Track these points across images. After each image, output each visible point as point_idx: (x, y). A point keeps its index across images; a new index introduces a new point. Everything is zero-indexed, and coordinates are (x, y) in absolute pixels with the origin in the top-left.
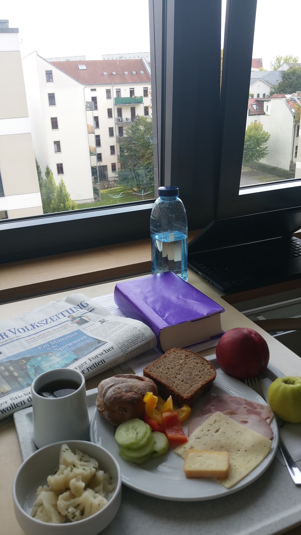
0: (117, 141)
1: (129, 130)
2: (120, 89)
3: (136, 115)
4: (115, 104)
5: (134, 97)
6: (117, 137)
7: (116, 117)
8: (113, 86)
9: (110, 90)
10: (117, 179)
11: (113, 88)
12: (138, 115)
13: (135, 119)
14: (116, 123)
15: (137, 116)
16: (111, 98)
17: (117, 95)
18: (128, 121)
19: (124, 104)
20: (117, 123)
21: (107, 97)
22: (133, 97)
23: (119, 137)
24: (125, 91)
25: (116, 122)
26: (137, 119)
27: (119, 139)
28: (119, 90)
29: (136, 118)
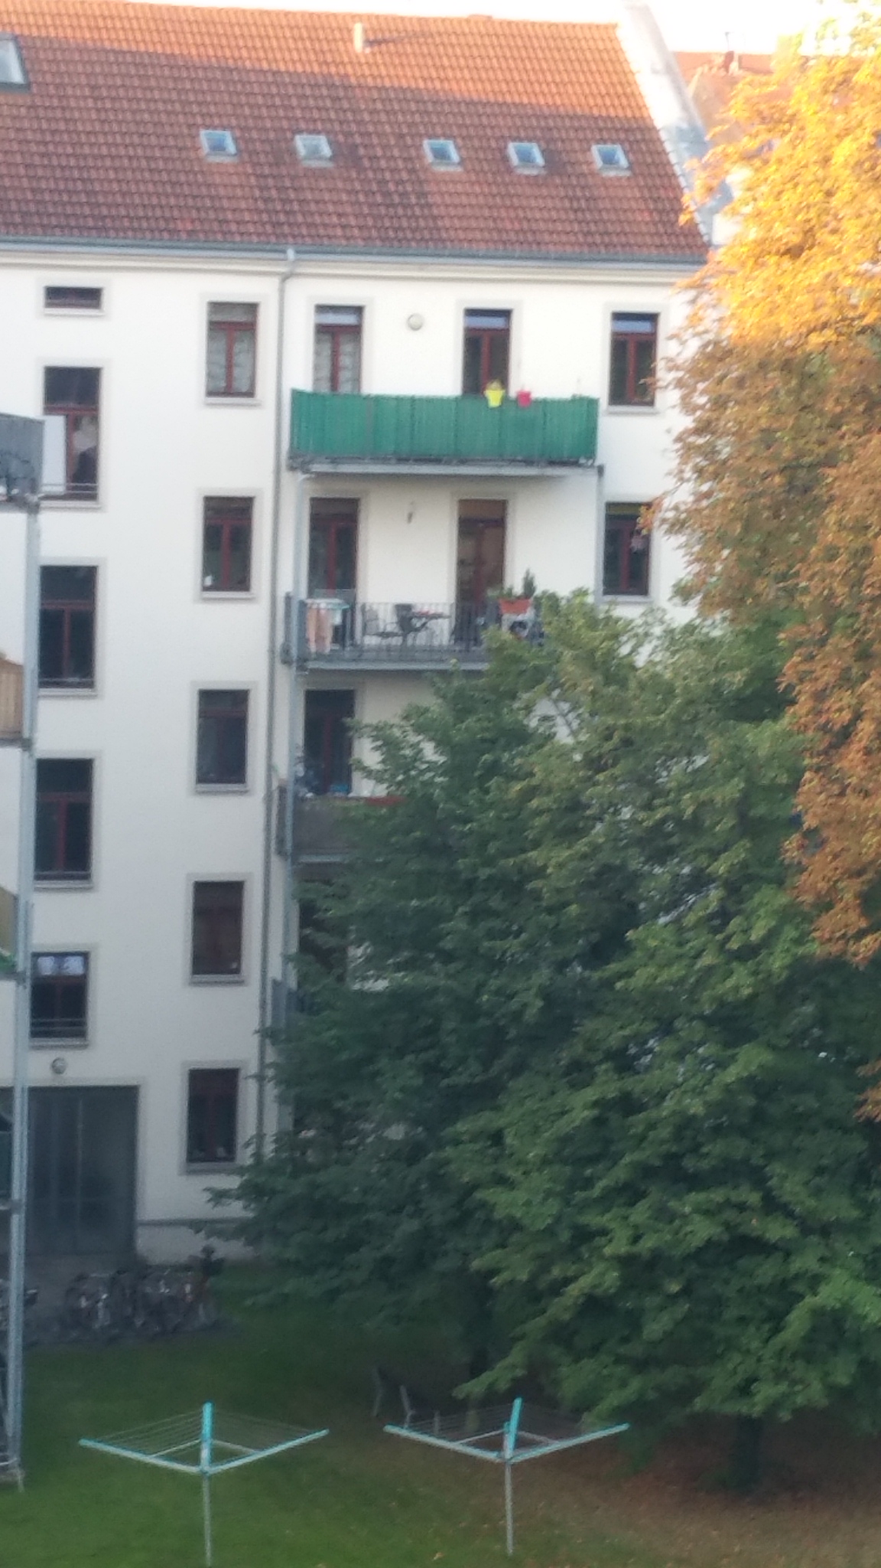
0: (281, 841)
1: (413, 738)
2: (358, 310)
3: (514, 582)
4: (293, 455)
5: (505, 399)
6: (282, 791)
7: (286, 585)
8: (285, 278)
9: (252, 308)
10: (230, 1250)
11: (282, 292)
12: (529, 585)
13: (499, 619)
14: (286, 651)
15: (518, 589)
16: (250, 393)
17: (317, 368)
18: (421, 639)
19: (384, 460)
20: (294, 652)
21: (210, 376)
22: (494, 396)
23: (299, 800)
24: (416, 328)
25: (280, 639)
26: (522, 625)
27: (298, 814)
28: (349, 319)
29: (509, 618)
